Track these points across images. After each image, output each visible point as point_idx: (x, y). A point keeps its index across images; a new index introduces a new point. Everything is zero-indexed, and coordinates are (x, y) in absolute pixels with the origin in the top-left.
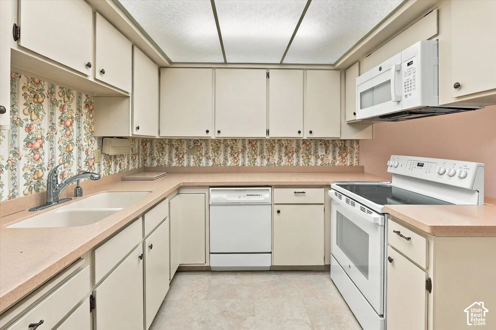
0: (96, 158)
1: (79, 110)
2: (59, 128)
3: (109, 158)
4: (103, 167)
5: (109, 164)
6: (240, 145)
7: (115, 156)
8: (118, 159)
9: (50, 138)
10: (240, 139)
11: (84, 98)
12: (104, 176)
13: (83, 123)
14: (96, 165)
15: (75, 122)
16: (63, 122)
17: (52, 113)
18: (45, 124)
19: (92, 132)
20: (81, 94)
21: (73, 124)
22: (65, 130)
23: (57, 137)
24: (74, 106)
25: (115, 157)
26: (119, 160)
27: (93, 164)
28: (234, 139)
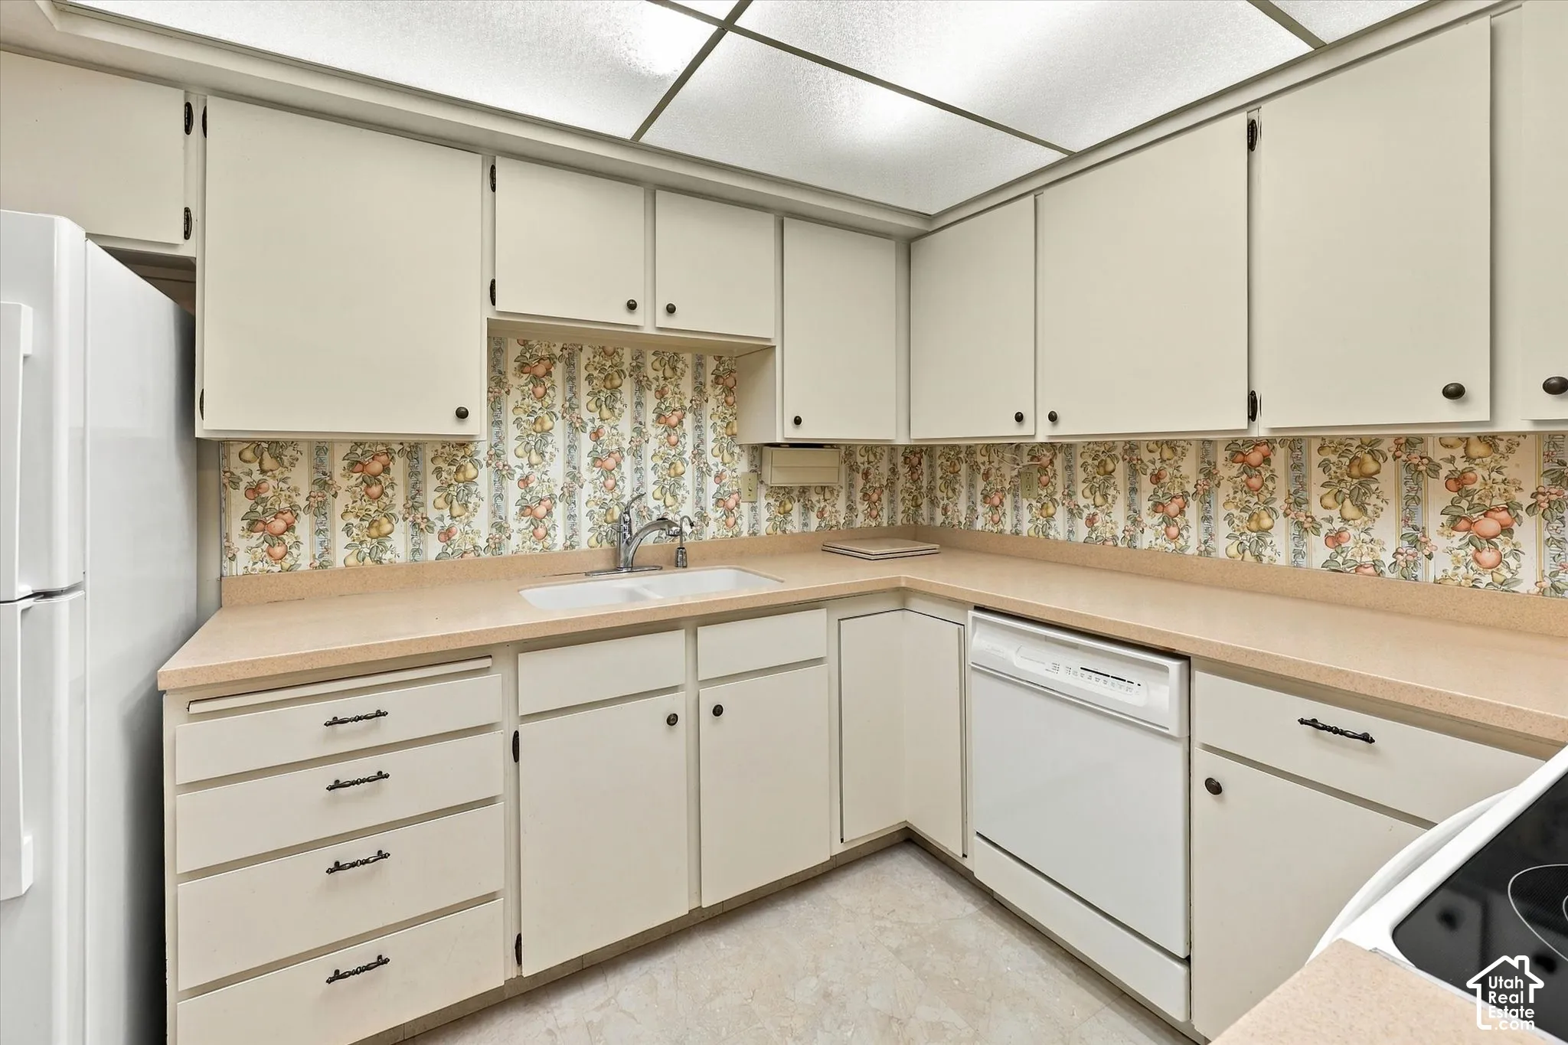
0: (745, 493)
1: (699, 389)
2: (653, 430)
3: (782, 494)
4: (764, 514)
5: (784, 508)
6: (1189, 466)
7: (804, 490)
8: (815, 498)
9: (636, 453)
10: (1189, 442)
11: (711, 364)
12: (768, 534)
13: (709, 417)
14: (745, 507)
15: (689, 416)
16: (663, 418)
17: (639, 404)
18: (625, 425)
19: (733, 436)
20: (700, 358)
21: (684, 420)
22: (666, 433)
23: (650, 448)
24: (687, 386)
25: (804, 492)
26: (819, 502)
27: (737, 504)
28: (1167, 442)
